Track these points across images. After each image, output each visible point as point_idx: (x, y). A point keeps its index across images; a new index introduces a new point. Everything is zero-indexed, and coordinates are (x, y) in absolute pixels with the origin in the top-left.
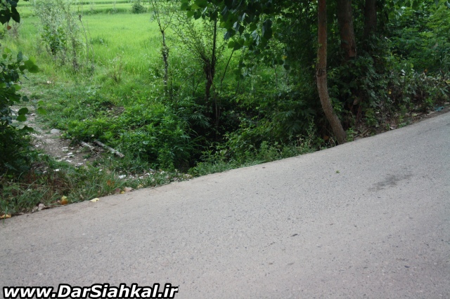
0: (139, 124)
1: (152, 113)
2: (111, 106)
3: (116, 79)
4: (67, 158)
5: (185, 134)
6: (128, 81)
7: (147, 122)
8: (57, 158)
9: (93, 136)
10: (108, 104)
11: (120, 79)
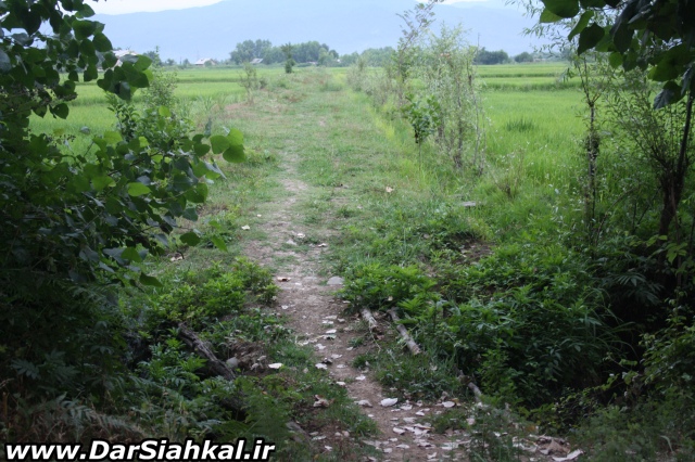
0: (505, 282)
1: (538, 264)
2: (472, 242)
3: (509, 192)
4: (319, 341)
5: (591, 315)
6: (529, 196)
7: (523, 281)
8: (302, 338)
9: (390, 299)
10: (468, 237)
11: (516, 193)
